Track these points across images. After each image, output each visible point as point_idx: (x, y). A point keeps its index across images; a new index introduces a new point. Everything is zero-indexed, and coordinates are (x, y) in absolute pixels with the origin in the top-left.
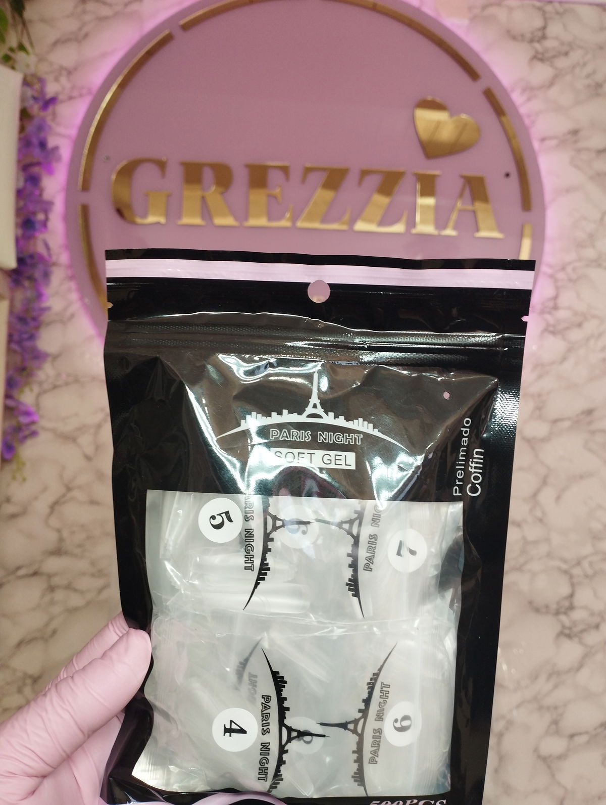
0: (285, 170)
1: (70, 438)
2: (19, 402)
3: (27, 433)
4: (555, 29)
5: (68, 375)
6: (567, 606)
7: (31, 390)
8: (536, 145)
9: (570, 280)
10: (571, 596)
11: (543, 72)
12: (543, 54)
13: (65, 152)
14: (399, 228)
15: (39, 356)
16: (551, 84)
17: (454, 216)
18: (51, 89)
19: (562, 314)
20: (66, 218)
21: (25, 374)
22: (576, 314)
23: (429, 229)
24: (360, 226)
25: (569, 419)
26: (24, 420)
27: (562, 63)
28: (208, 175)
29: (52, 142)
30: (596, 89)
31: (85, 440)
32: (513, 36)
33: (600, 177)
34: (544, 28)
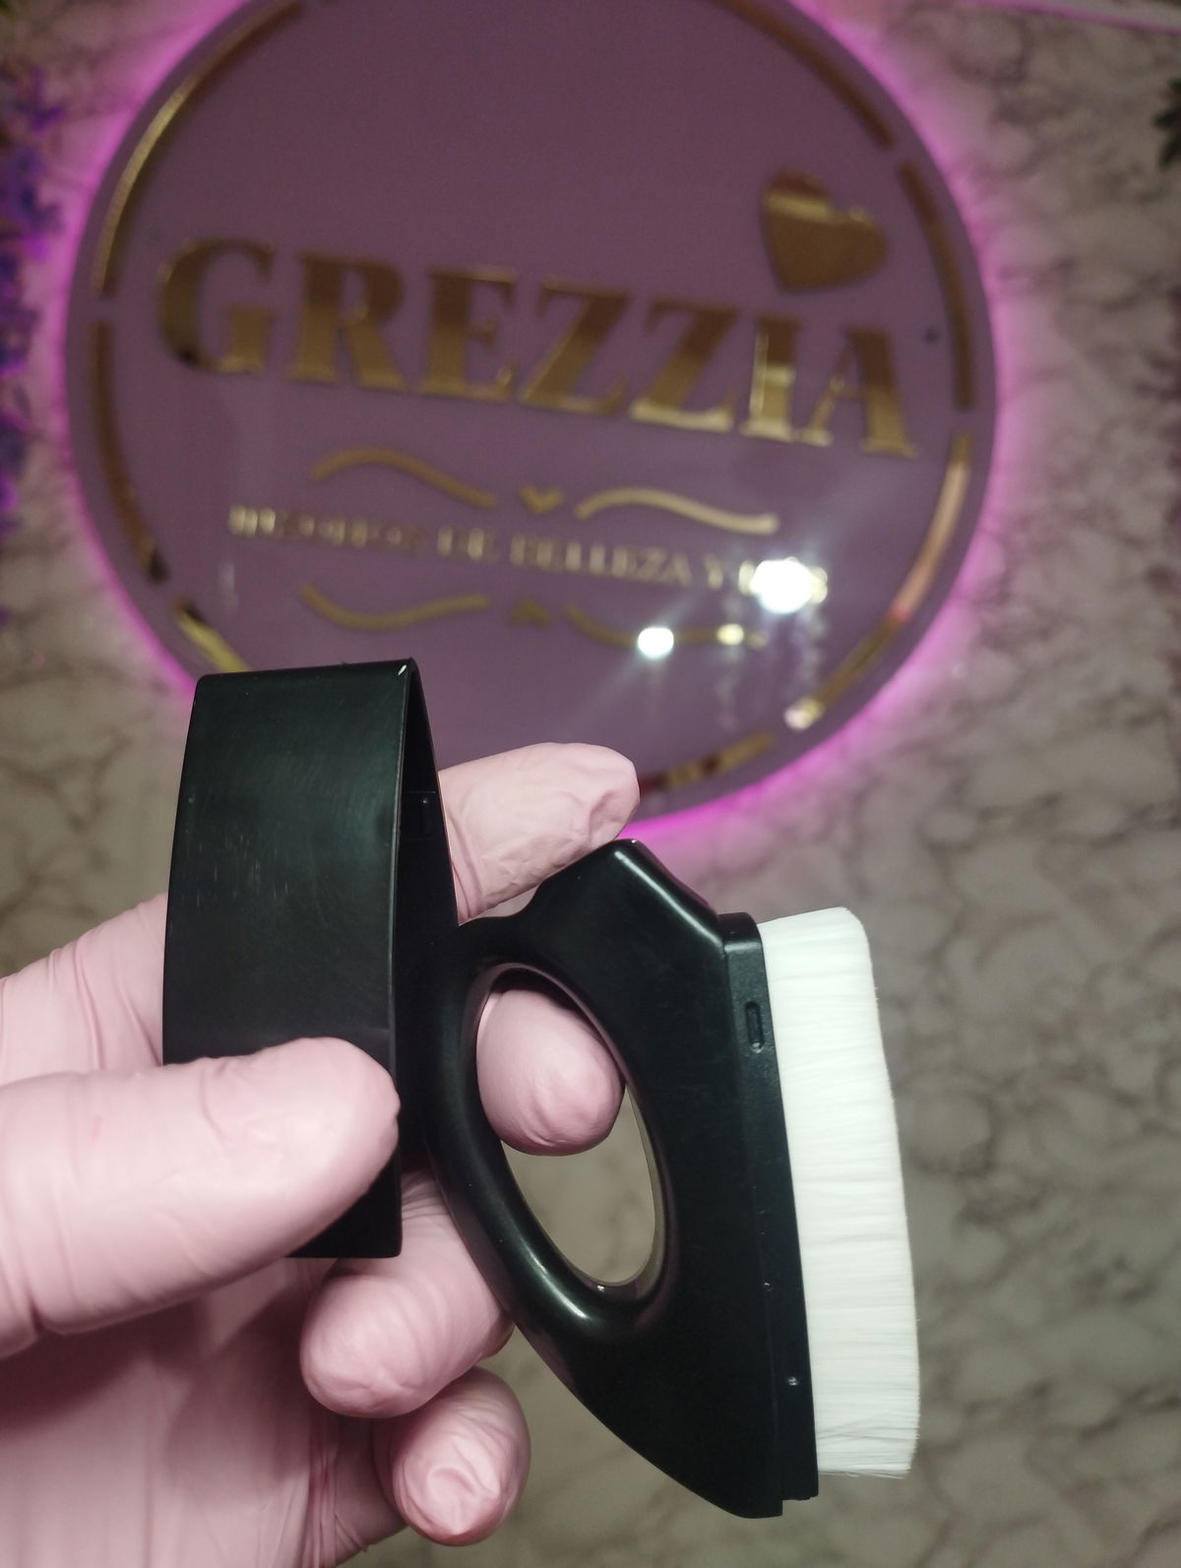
0: (506, 290)
1: (43, 782)
4: (1044, 64)
5: (49, 656)
6: (982, 1163)
8: (991, 282)
9: (1035, 548)
10: (990, 1146)
11: (1013, 144)
12: (1017, 108)
13: (73, 215)
14: (716, 420)
16: (1028, 169)
17: (825, 408)
18: (54, 90)
19: (1017, 611)
20: (68, 347)
22: (1040, 612)
23: (776, 429)
24: (643, 411)
25: (1012, 811)
27: (1052, 129)
28: (354, 288)
29: (47, 193)
30: (1111, 187)
31: (74, 789)
32: (962, 68)
33: (1105, 356)
34: (1022, 60)
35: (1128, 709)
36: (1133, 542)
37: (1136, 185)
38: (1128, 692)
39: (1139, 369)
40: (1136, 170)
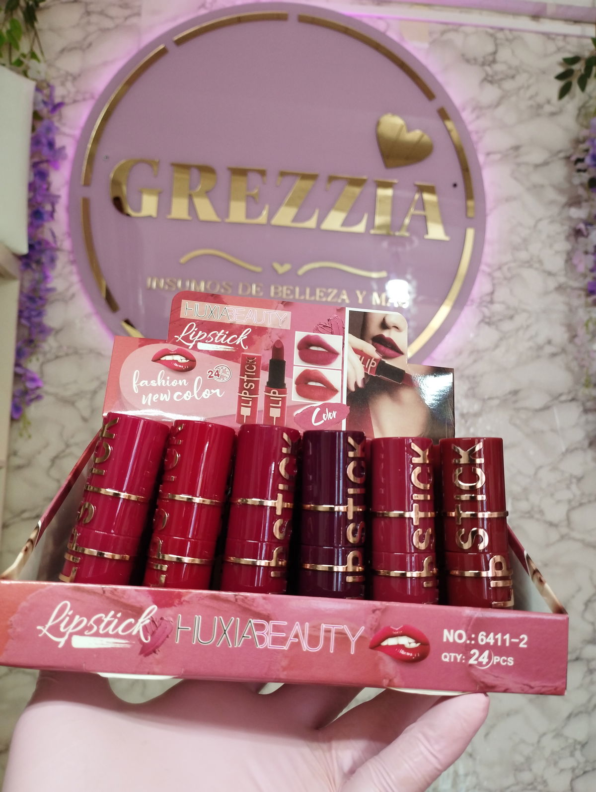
0: (262, 173)
1: (69, 402)
2: (26, 370)
3: (33, 396)
4: (504, 54)
5: (69, 347)
7: (38, 359)
8: (481, 158)
9: (505, 278)
11: (491, 93)
12: (492, 76)
13: (70, 151)
14: (360, 228)
15: (44, 331)
16: (498, 104)
17: (407, 220)
18: (59, 94)
19: (497, 307)
21: (33, 345)
22: (508, 308)
24: (327, 224)
25: (497, 398)
26: (30, 385)
27: (508, 85)
28: (195, 176)
29: (59, 142)
30: (537, 110)
31: (83, 404)
32: (467, 60)
33: (536, 189)
34: (495, 53)
35: (549, 350)
36: (550, 274)
37: (548, 109)
38: (549, 342)
39: (551, 194)
40: (549, 102)
